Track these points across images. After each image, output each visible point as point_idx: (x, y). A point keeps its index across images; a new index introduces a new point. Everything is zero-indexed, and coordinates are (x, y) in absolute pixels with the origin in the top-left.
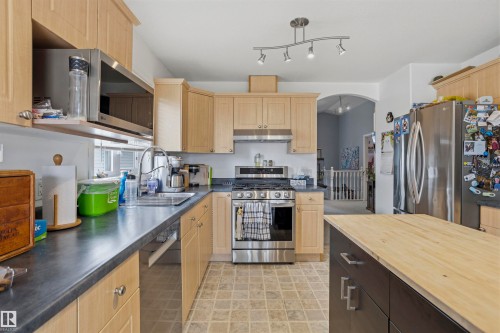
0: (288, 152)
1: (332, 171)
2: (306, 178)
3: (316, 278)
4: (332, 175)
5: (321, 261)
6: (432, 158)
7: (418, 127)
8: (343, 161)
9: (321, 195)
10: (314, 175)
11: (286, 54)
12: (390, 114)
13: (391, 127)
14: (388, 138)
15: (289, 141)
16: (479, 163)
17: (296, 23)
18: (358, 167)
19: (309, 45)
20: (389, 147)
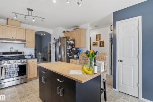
0: (25, 47)
1: (39, 53)
2: (31, 55)
3: (35, 84)
4: (39, 54)
5: (36, 79)
6: (63, 50)
7: (60, 42)
8: (43, 50)
9: (36, 60)
10: (33, 54)
11: (25, 18)
12: (55, 38)
13: (54, 42)
14: (54, 44)
15: (25, 44)
16: (70, 50)
17: (29, 9)
18: (47, 52)
19: (33, 17)
20: (54, 47)
